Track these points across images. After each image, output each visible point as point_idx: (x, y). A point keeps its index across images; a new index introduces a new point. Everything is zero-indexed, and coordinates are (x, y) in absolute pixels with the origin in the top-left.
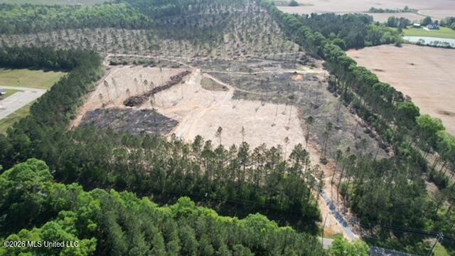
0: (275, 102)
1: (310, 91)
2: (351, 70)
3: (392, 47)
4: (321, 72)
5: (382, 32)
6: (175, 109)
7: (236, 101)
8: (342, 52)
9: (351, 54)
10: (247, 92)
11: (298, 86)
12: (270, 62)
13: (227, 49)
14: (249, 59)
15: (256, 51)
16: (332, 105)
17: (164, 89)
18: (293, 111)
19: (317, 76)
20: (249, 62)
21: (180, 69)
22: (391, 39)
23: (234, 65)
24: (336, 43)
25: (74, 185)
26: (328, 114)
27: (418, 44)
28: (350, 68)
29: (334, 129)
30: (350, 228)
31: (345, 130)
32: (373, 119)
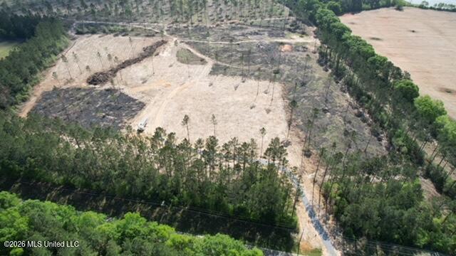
0: (258, 78)
1: (298, 64)
2: (345, 40)
3: (392, 11)
4: (312, 42)
6: (143, 88)
7: (213, 77)
8: (335, 17)
9: (346, 20)
10: (228, 65)
11: (285, 59)
12: (256, 29)
13: (210, 14)
14: (233, 25)
15: (241, 16)
16: (321, 82)
17: (135, 63)
18: (277, 89)
19: (308, 46)
20: (234, 28)
21: (154, 38)
23: (216, 33)
24: (330, 8)
26: (316, 93)
28: (343, 37)
29: (321, 112)
30: (330, 241)
31: (334, 113)
32: (367, 99)
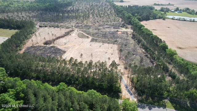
0: (109, 43)
1: (124, 39)
2: (142, 30)
3: (161, 20)
4: (130, 31)
5: (157, 13)
6: (65, 46)
7: (92, 43)
8: (139, 22)
9: (143, 23)
10: (97, 39)
11: (119, 37)
12: (108, 26)
13: (91, 21)
14: (100, 25)
15: (103, 22)
16: (132, 44)
17: (62, 38)
18: (116, 47)
19: (128, 32)
20: (100, 26)
21: (69, 29)
22: (161, 16)
23: (93, 27)
24: (137, 18)
25: (16, 78)
26: (130, 48)
27: (172, 19)
28: (141, 29)
29: (132, 55)
30: (133, 96)
31: (137, 55)
32: (149, 50)
